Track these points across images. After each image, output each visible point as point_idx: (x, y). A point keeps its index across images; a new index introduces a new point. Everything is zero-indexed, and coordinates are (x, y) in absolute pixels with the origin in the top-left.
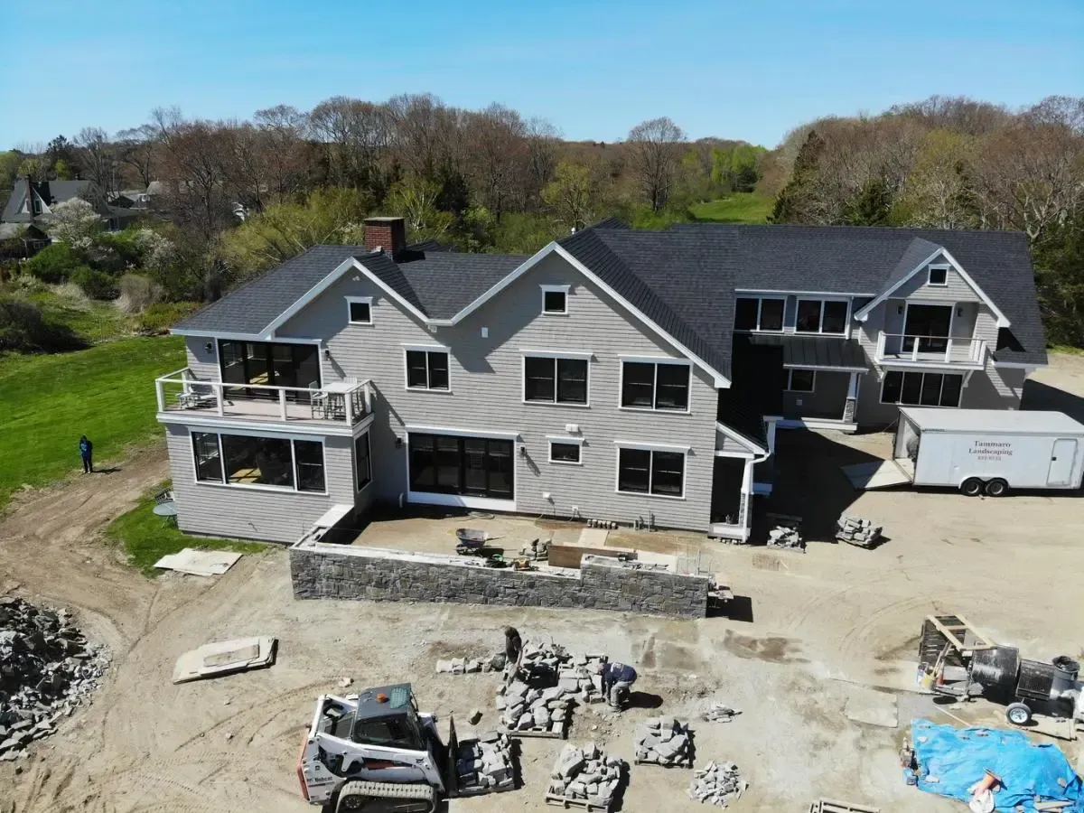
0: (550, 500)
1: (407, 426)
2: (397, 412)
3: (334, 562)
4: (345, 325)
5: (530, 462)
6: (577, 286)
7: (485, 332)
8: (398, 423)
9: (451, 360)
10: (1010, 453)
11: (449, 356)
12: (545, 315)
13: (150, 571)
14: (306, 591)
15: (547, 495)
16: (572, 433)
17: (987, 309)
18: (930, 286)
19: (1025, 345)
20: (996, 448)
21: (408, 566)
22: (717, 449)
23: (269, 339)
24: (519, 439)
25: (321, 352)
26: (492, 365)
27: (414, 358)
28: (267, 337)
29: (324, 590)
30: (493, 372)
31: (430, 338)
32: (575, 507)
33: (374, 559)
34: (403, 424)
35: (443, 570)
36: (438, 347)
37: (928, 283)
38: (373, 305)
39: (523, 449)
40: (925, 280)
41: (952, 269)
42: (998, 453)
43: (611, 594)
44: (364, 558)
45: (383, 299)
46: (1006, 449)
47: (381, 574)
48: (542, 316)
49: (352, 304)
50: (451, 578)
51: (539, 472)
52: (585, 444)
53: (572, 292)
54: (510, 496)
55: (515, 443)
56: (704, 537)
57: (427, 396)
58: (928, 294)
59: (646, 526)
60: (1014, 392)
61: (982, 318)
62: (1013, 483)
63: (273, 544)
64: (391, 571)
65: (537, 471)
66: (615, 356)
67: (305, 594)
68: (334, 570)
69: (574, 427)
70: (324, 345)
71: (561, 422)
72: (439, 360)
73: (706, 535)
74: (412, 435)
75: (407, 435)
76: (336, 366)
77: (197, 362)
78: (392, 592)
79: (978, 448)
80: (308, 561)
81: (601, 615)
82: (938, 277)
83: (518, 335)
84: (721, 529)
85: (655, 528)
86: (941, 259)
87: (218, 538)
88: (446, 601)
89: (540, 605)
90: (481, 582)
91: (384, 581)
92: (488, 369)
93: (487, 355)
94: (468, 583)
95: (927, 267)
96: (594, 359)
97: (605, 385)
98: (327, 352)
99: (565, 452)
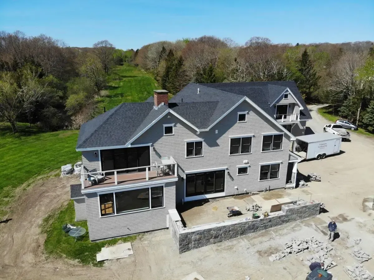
0: (237, 189)
1: (186, 172)
2: (182, 167)
3: (198, 233)
4: (162, 135)
5: (231, 176)
6: (250, 111)
7: (217, 132)
8: (182, 171)
9: (203, 143)
10: (326, 146)
11: (203, 142)
12: (238, 123)
13: (96, 264)
14: (185, 249)
15: (236, 187)
16: (246, 163)
17: (298, 105)
18: (284, 99)
19: (305, 114)
20: (324, 145)
21: (227, 227)
22: (289, 160)
23: (130, 146)
24: (227, 169)
25: (151, 149)
26: (219, 144)
27: (190, 145)
28: (128, 145)
29: (193, 246)
30: (219, 146)
31: (196, 136)
32: (245, 190)
33: (214, 228)
34: (184, 171)
35: (240, 225)
36: (199, 139)
37: (284, 98)
38: (174, 127)
39: (228, 172)
40: (283, 98)
41: (290, 94)
42: (324, 146)
43: (294, 216)
44: (210, 229)
45: (178, 124)
46: (325, 145)
47: (216, 233)
48: (237, 123)
49: (165, 127)
50: (243, 227)
51: (234, 180)
52: (250, 166)
53: (248, 113)
54: (223, 191)
55: (226, 171)
56: (283, 189)
57: (194, 159)
58: (284, 102)
59: (268, 190)
60: (304, 128)
61: (296, 107)
62: (327, 154)
63: (138, 234)
64: (221, 231)
65: (233, 179)
66: (260, 134)
67: (184, 251)
68: (198, 237)
69: (246, 161)
70: (152, 146)
71: (242, 160)
72: (199, 144)
73: (284, 189)
74: (187, 175)
75: (185, 176)
76: (157, 154)
77: (88, 162)
78: (220, 239)
79: (320, 146)
80: (187, 237)
81: (293, 224)
82: (286, 96)
83: (228, 131)
84: (288, 185)
85: (270, 190)
86: (287, 91)
87: (110, 239)
88: (240, 236)
89: (272, 227)
90: (254, 225)
91: (217, 236)
92: (217, 145)
93: (217, 140)
94: (249, 227)
95: (283, 94)
96: (254, 136)
97: (257, 145)
98: (154, 148)
99: (243, 171)
